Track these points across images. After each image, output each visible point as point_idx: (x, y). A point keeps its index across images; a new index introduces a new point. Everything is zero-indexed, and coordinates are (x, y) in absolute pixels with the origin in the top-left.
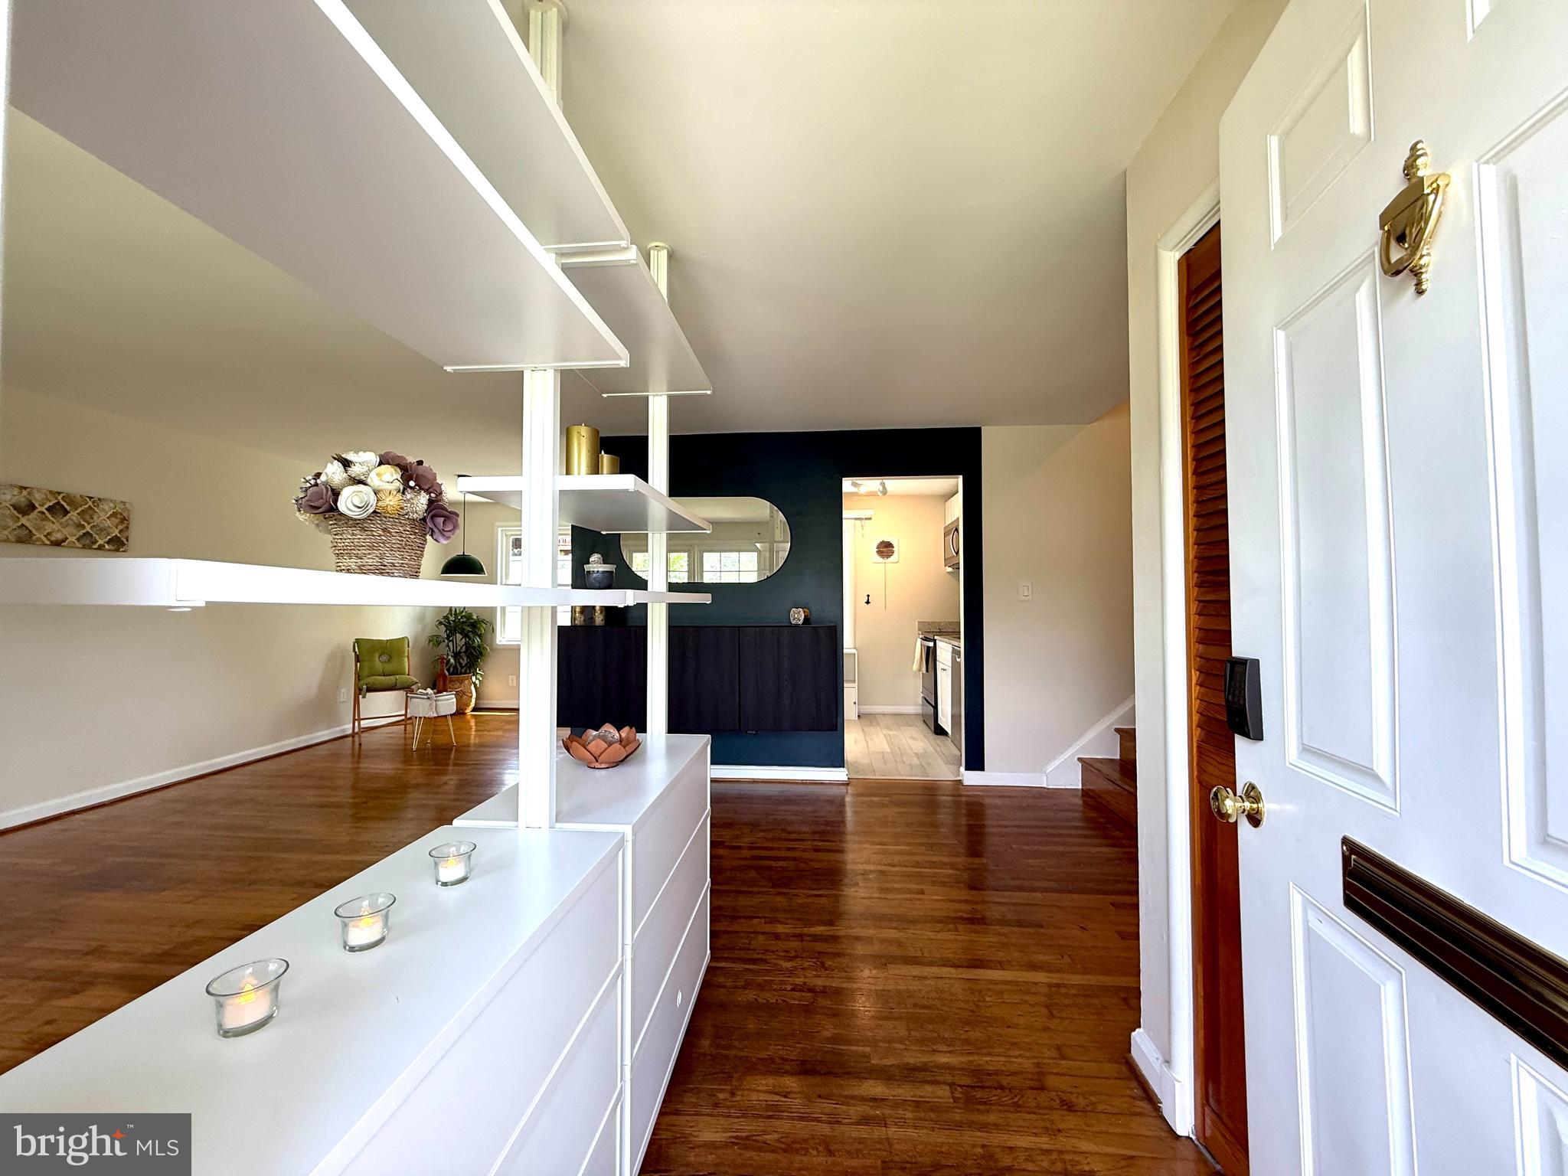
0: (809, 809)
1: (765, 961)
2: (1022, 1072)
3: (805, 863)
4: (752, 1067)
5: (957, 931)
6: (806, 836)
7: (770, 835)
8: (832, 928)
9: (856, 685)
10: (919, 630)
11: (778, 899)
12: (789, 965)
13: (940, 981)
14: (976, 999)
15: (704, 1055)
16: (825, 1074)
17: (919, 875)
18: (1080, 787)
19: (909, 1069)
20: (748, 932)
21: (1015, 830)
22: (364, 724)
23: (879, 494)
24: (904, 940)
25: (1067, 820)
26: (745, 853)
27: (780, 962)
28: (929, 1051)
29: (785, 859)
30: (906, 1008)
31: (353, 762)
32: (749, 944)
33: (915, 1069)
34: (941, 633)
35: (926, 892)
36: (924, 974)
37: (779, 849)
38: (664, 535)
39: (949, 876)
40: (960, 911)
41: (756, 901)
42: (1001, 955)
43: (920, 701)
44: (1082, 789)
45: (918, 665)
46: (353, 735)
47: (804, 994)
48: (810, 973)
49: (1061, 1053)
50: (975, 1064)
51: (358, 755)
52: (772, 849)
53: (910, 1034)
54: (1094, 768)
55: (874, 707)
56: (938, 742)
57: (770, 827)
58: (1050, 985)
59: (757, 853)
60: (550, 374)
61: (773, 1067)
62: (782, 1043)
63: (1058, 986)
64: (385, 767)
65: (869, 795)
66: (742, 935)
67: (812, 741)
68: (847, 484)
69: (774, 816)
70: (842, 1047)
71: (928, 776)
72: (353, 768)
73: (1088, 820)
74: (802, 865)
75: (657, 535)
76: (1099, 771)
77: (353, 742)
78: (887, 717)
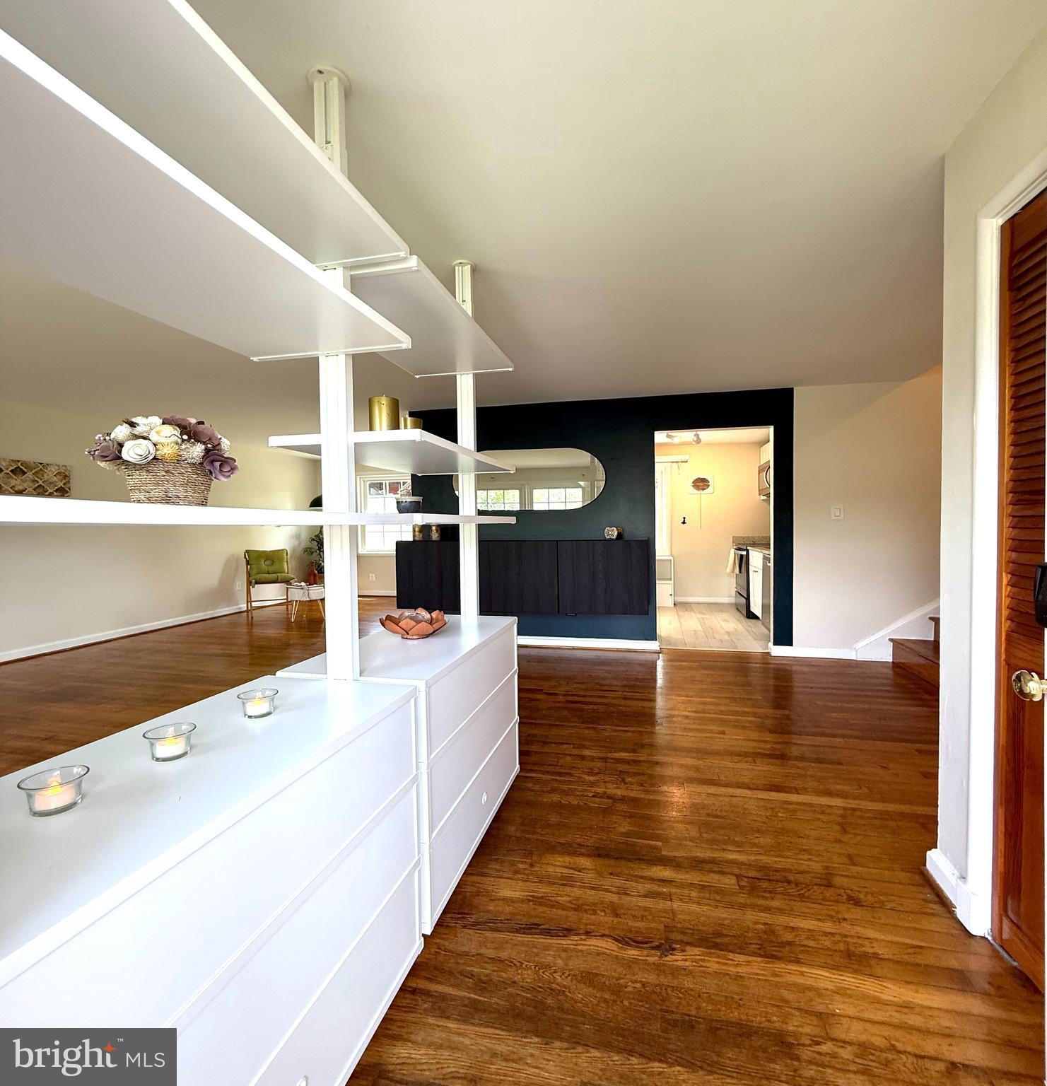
0: (622, 669)
1: (570, 774)
2: (810, 872)
3: (614, 707)
4: (551, 849)
5: (755, 763)
6: (618, 689)
7: (584, 686)
8: (635, 755)
9: (672, 582)
10: (733, 542)
11: (587, 731)
12: (592, 778)
13: (734, 799)
14: (768, 814)
15: (511, 837)
16: (617, 858)
17: (721, 720)
18: (891, 660)
19: (697, 861)
20: (557, 754)
21: (819, 691)
22: (254, 604)
23: (694, 443)
24: (702, 767)
25: (875, 685)
26: (561, 698)
27: (585, 776)
28: (718, 849)
29: (596, 704)
30: (700, 816)
31: (248, 629)
32: (558, 762)
33: (703, 861)
34: (754, 545)
35: (727, 732)
36: (718, 793)
37: (591, 696)
38: (473, 476)
39: (751, 722)
40: (759, 748)
41: (566, 732)
42: (796, 783)
43: (733, 593)
44: (893, 662)
45: (732, 567)
46: (247, 611)
47: (604, 800)
48: (610, 786)
49: (852, 860)
50: (764, 861)
51: (251, 624)
52: (584, 696)
53: (701, 835)
54: (906, 647)
55: (688, 598)
56: (749, 624)
57: (585, 681)
58: (845, 809)
59: (571, 698)
60: (342, 357)
61: (569, 849)
62: (579, 833)
63: (854, 810)
64: (271, 632)
65: (678, 661)
66: (551, 755)
67: (626, 622)
68: (660, 437)
69: (590, 674)
70: (635, 840)
71: (737, 649)
72: (248, 632)
73: (896, 685)
74: (612, 709)
75: (466, 476)
76: (911, 649)
77: (248, 615)
78: (702, 605)
